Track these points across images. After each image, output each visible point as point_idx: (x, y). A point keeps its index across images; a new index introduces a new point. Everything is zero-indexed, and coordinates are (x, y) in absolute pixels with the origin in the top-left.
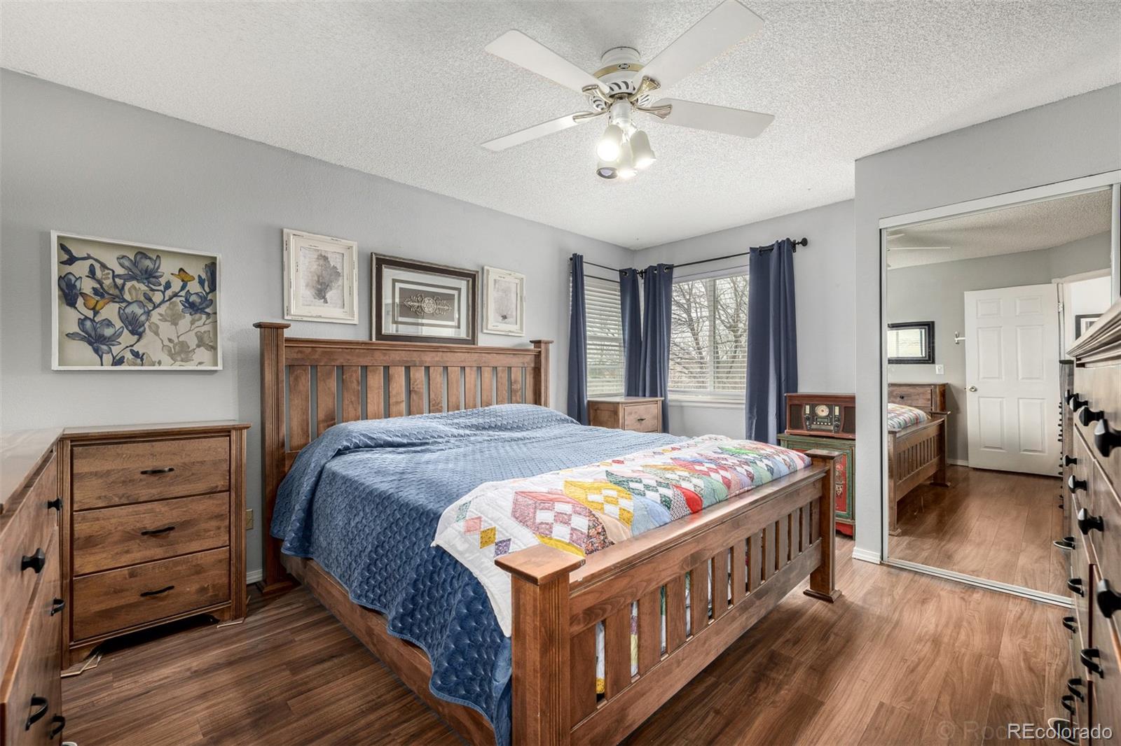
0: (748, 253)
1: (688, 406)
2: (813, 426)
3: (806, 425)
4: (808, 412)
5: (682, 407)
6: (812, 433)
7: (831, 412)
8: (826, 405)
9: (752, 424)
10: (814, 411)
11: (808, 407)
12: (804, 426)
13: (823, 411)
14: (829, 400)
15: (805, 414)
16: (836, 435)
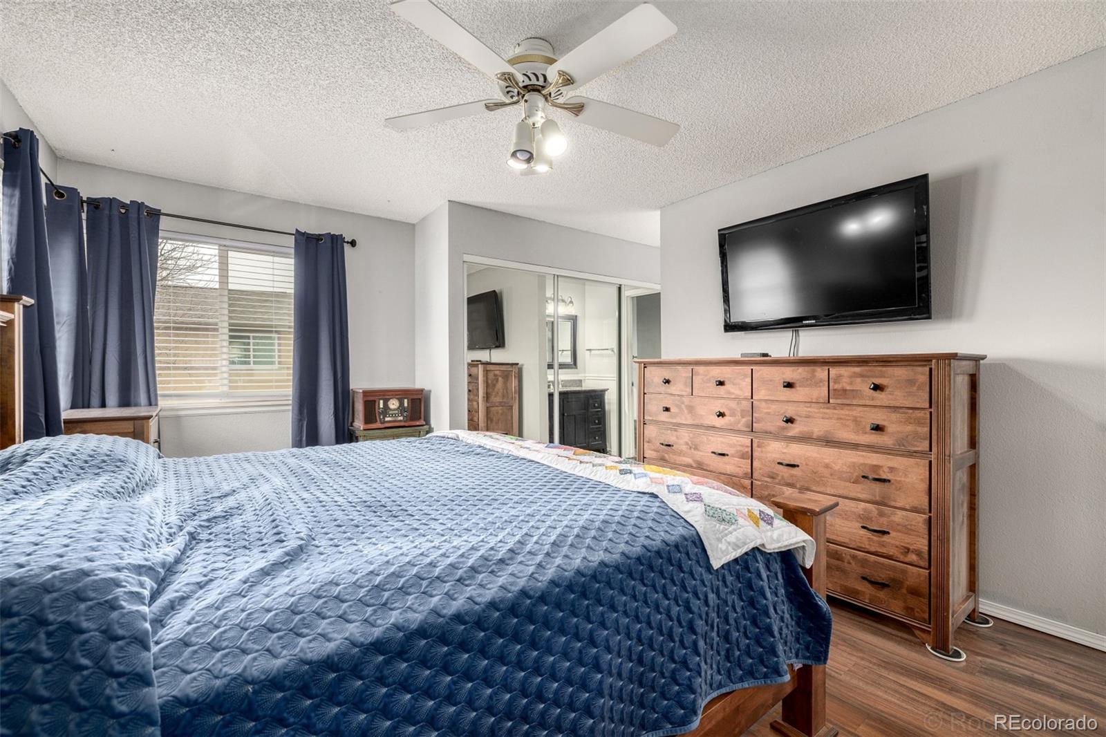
0: (293, 234)
1: (186, 416)
2: (387, 419)
3: (380, 418)
4: (381, 406)
5: (179, 417)
6: (387, 425)
7: (401, 404)
8: (397, 399)
9: (302, 426)
10: (388, 405)
11: (381, 402)
12: (378, 419)
13: (393, 404)
14: (400, 394)
15: (379, 408)
16: (406, 424)
